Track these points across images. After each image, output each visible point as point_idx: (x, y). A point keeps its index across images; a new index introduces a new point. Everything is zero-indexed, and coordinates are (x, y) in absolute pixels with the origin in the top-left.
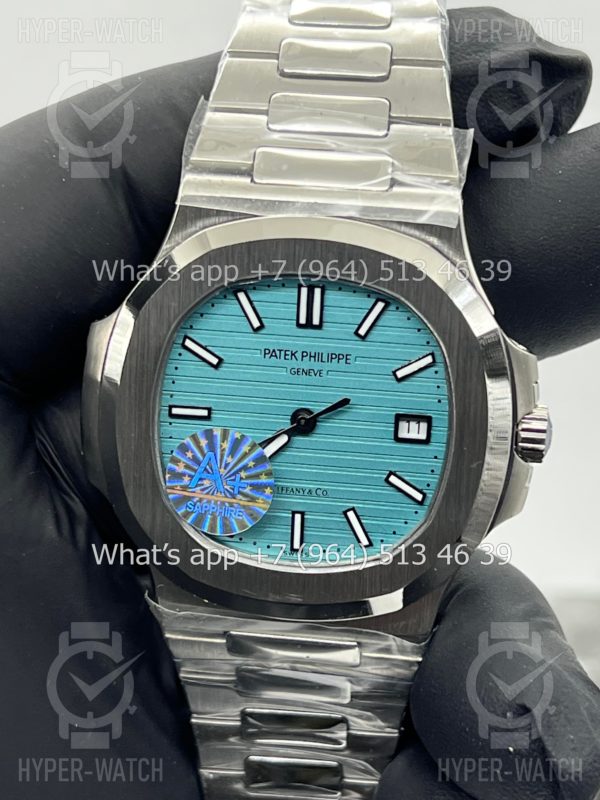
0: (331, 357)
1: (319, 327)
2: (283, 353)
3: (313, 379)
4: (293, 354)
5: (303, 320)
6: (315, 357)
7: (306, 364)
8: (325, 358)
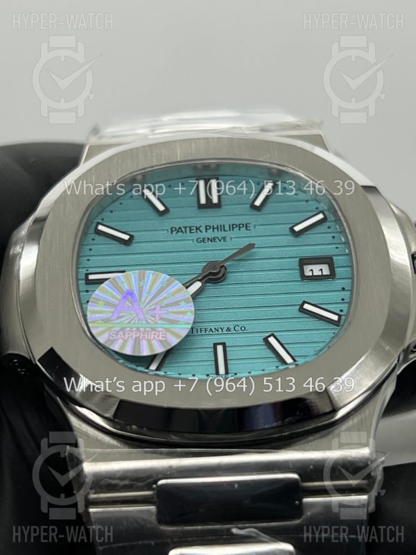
0: (232, 227)
1: (219, 205)
2: (188, 229)
3: (218, 244)
4: (197, 229)
5: (203, 201)
6: (217, 228)
7: (210, 234)
8: (227, 228)
